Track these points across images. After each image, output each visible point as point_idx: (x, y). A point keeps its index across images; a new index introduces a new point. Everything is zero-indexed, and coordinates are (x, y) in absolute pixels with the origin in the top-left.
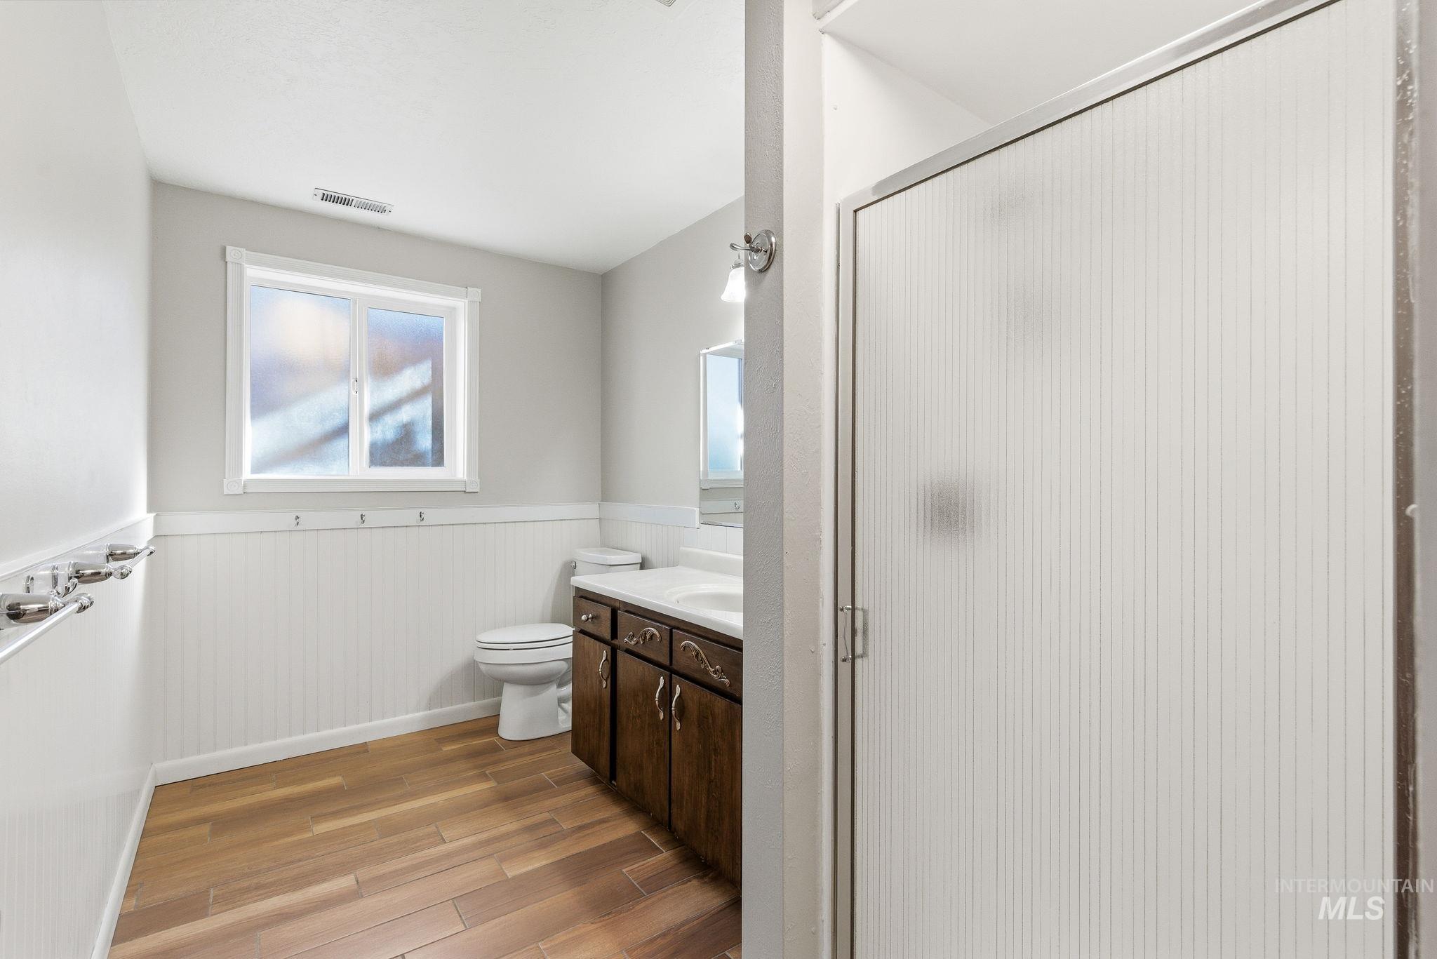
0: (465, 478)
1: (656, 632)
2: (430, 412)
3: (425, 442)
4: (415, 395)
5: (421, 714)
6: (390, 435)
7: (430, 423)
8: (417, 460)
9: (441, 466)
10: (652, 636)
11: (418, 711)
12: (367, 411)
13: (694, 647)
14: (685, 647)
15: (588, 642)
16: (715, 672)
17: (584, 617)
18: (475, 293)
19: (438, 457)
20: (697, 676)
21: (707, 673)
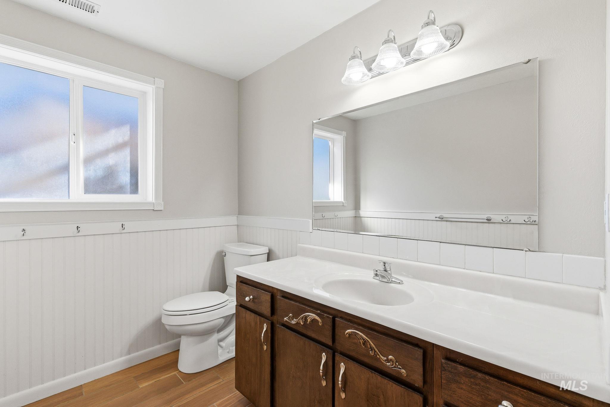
0: (154, 201)
1: (317, 318)
2: (128, 159)
3: (125, 178)
4: (118, 147)
5: (124, 358)
6: (100, 173)
7: (128, 165)
8: (120, 190)
9: (136, 194)
10: (314, 320)
11: (121, 356)
12: (82, 155)
13: (361, 336)
14: (350, 335)
15: (250, 316)
16: (388, 361)
17: (247, 299)
18: (161, 83)
19: (135, 188)
20: (366, 360)
21: (379, 360)
